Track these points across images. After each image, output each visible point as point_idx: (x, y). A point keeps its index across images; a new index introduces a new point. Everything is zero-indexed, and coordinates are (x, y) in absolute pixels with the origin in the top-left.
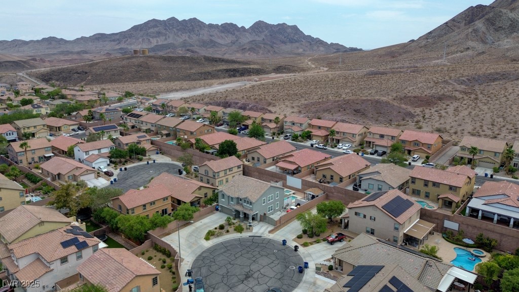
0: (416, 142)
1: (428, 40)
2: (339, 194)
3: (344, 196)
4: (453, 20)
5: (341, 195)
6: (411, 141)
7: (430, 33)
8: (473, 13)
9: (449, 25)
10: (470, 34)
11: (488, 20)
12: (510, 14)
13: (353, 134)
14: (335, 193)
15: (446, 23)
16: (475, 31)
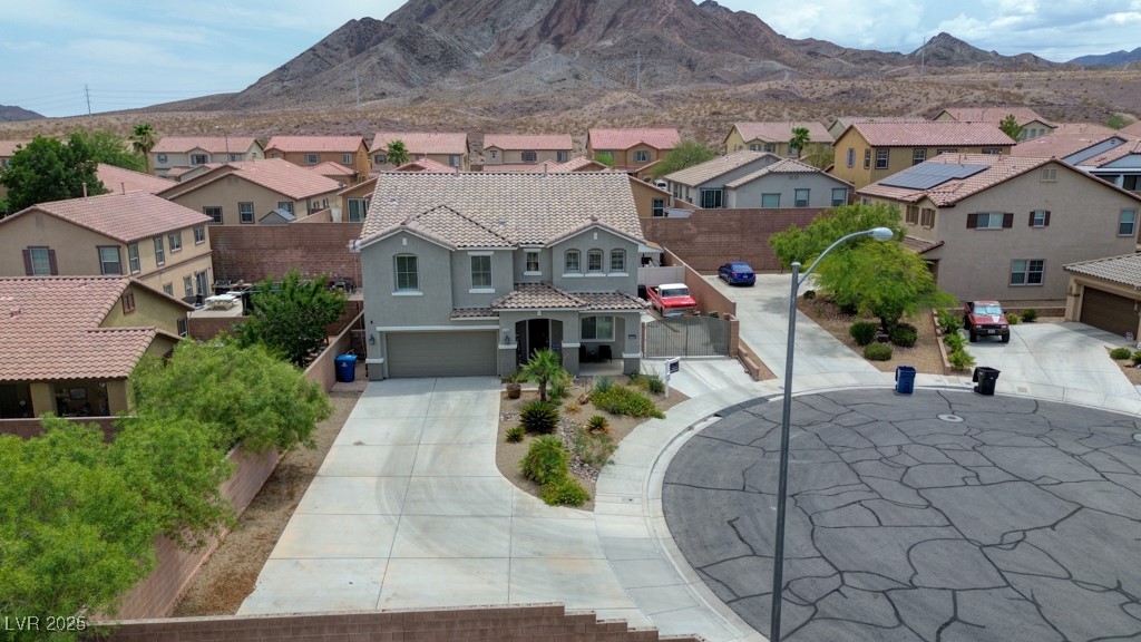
0: (639, 149)
1: (285, 83)
2: (716, 238)
3: (735, 238)
4: (324, 43)
5: (725, 239)
6: (626, 151)
7: (284, 68)
8: (359, 33)
9: (319, 53)
10: (377, 66)
11: (401, 41)
12: (436, 35)
13: (451, 156)
14: (700, 239)
15: (313, 49)
16: (385, 61)
